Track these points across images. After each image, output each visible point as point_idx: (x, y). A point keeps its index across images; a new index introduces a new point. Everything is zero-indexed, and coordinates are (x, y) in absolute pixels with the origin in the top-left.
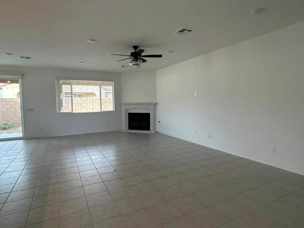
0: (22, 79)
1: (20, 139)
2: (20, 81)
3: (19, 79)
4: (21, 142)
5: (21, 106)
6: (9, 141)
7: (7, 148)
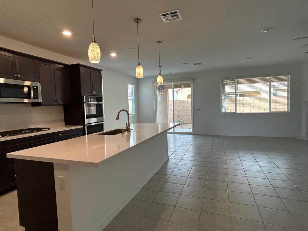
0: (193, 83)
1: (190, 134)
2: (192, 85)
3: (192, 83)
4: (191, 136)
5: (192, 106)
6: (183, 135)
7: (182, 140)
